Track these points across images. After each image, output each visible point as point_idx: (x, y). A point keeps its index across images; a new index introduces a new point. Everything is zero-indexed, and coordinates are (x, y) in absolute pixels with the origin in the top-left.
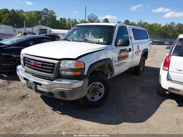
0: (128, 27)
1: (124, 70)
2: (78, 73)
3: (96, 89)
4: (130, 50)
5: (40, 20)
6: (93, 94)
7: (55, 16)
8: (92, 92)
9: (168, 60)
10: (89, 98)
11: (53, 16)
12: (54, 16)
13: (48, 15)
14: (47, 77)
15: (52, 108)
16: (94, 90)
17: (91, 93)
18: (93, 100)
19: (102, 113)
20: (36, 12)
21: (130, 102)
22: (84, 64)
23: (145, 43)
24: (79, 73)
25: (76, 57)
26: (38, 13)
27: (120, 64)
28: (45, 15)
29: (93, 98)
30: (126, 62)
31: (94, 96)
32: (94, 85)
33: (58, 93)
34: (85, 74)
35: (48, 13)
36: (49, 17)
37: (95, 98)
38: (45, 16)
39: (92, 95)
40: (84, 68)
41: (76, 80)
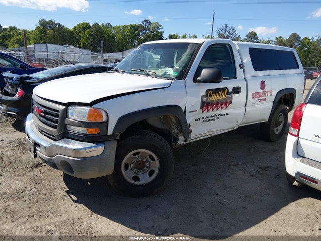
0: (239, 45)
1: (225, 129)
2: (93, 131)
3: (144, 163)
4: (237, 90)
5: (136, 39)
6: (138, 171)
7: (162, 32)
8: (136, 167)
9: (298, 114)
10: (127, 178)
11: (157, 31)
12: (159, 32)
13: (149, 30)
14: (50, 135)
15: (67, 189)
16: (140, 164)
17: (134, 168)
18: (137, 183)
19: (146, 209)
20: (132, 26)
21: (217, 194)
22: (107, 115)
23: (286, 77)
24: (96, 130)
25: (89, 102)
26: (135, 27)
27: (211, 117)
28: (145, 31)
29: (136, 178)
30: (227, 114)
31: (139, 174)
32: (139, 155)
33: (60, 163)
34: (110, 132)
35: (151, 27)
36: (150, 35)
37: (141, 179)
38: (145, 33)
39: (135, 173)
40: (107, 122)
41: (89, 143)
